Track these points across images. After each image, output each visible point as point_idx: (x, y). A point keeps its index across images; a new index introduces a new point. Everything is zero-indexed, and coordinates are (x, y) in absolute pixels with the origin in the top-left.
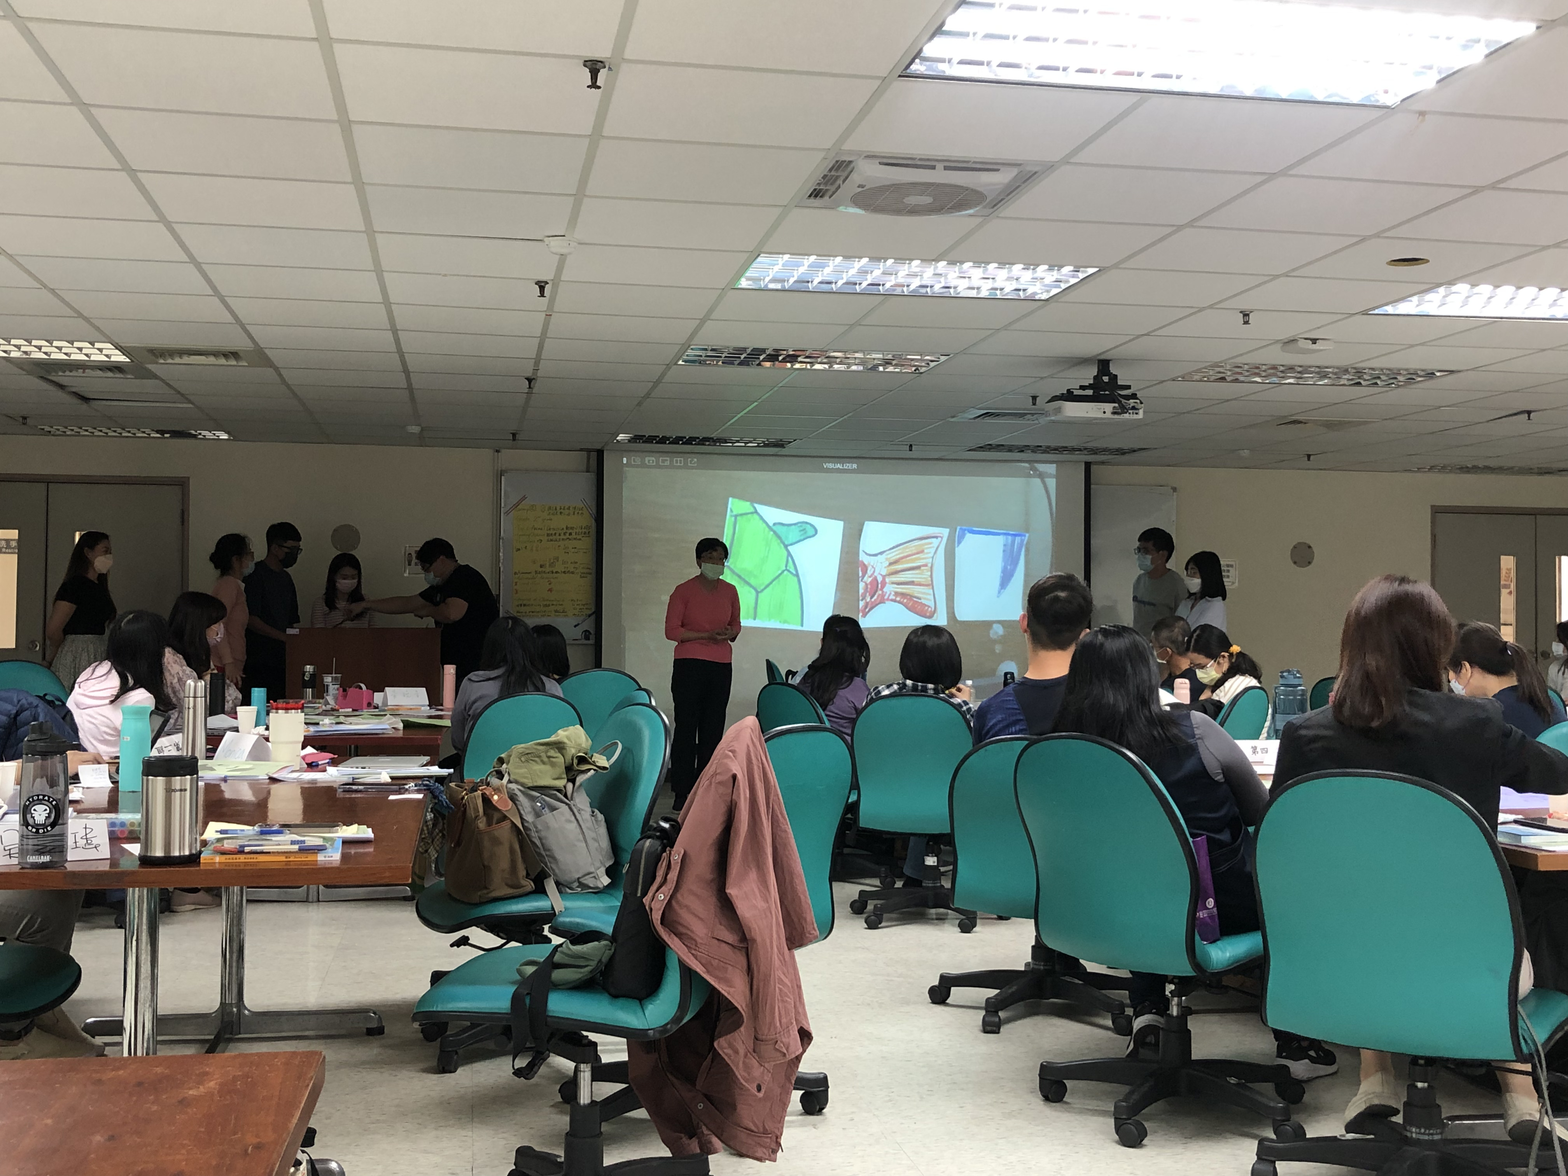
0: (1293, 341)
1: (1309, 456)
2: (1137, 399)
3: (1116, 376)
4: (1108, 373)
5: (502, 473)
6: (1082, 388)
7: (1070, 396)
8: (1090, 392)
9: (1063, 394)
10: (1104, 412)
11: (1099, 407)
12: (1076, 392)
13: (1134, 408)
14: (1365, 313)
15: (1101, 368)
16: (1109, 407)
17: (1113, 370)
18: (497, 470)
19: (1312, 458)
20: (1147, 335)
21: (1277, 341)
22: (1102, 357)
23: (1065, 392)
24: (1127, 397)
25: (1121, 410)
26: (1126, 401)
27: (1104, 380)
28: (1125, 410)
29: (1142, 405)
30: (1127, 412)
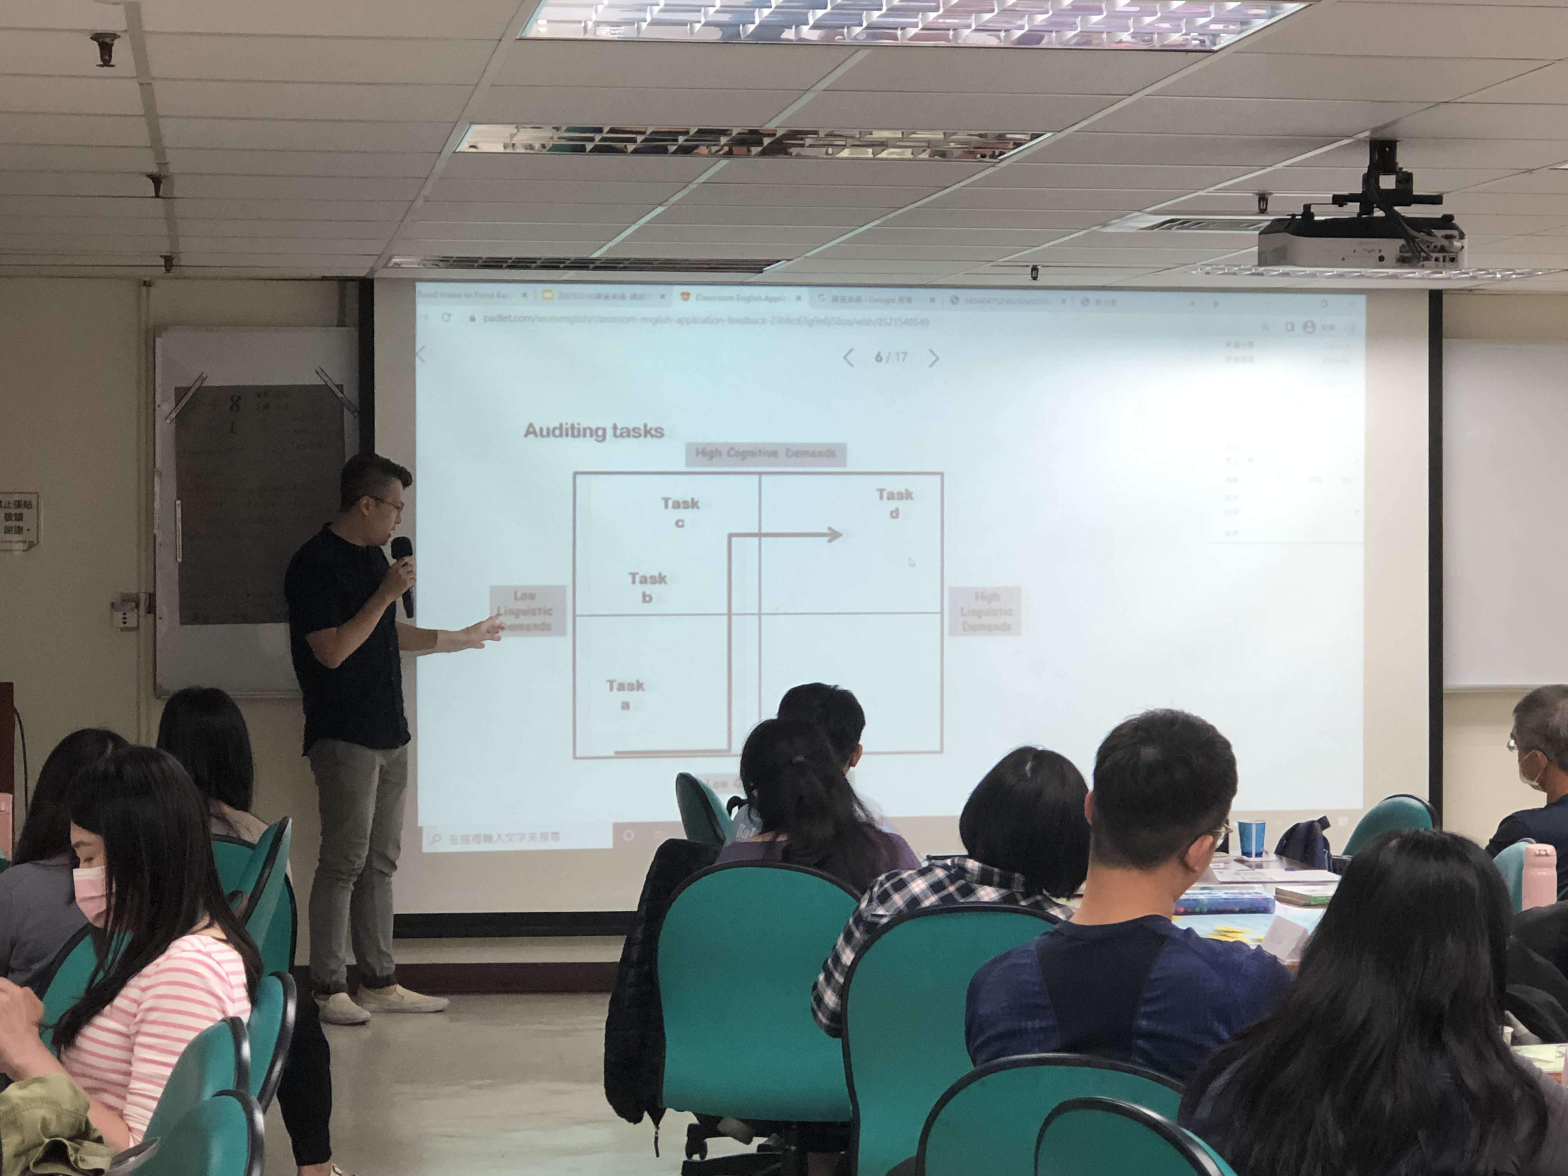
2: (1456, 228)
3: (1411, 174)
4: (1393, 168)
5: (155, 331)
6: (1339, 200)
7: (1307, 224)
9: (1294, 216)
10: (1382, 259)
11: (1369, 247)
12: (1320, 214)
13: (1443, 249)
15: (1376, 157)
16: (1390, 248)
18: (148, 326)
20: (1454, 101)
22: (1384, 134)
24: (1430, 225)
25: (1415, 252)
26: (1421, 236)
27: (1383, 185)
28: (1423, 254)
29: (1463, 242)
30: (1429, 258)
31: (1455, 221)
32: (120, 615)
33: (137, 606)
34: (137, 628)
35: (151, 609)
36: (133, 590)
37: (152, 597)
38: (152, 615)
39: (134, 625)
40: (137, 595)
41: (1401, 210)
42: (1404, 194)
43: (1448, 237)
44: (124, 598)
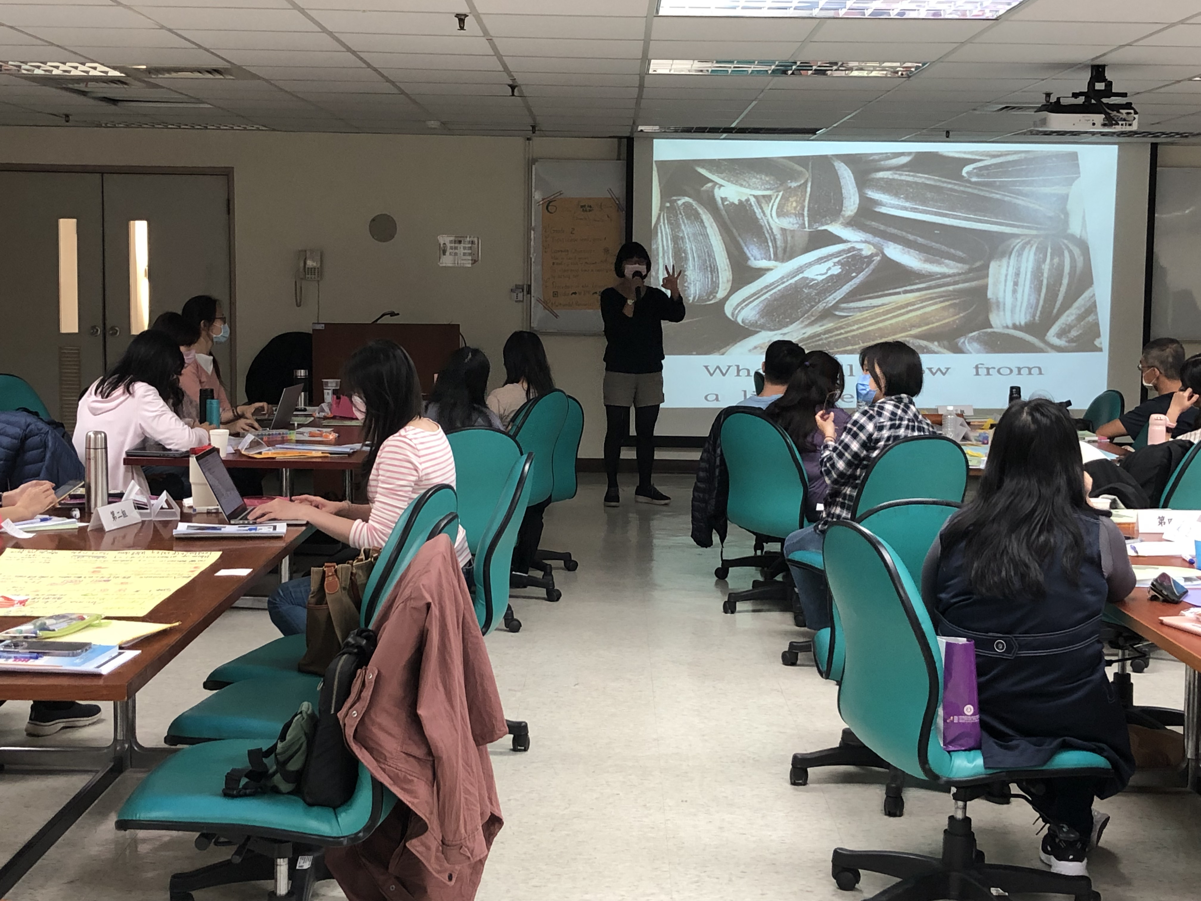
2: (1133, 109)
3: (1111, 82)
4: (1103, 79)
5: (534, 161)
6: (1075, 95)
7: (1057, 107)
8: (1081, 100)
9: (1051, 104)
10: (1094, 124)
11: (1087, 119)
12: (1063, 102)
13: (1125, 120)
15: (1094, 73)
16: (1099, 118)
17: (1108, 76)
18: (529, 159)
20: (1129, 45)
22: (1098, 62)
23: (1054, 102)
24: (1118, 107)
25: (1110, 121)
26: (1115, 113)
27: (1096, 88)
28: (1114, 122)
29: (1136, 116)
30: (1118, 124)
31: (1133, 106)
32: (515, 294)
33: (523, 291)
34: (522, 301)
35: (529, 292)
36: (521, 283)
37: (529, 286)
38: (529, 295)
39: (522, 299)
40: (523, 286)
41: (1105, 100)
42: (1108, 92)
43: (1128, 113)
44: (517, 287)
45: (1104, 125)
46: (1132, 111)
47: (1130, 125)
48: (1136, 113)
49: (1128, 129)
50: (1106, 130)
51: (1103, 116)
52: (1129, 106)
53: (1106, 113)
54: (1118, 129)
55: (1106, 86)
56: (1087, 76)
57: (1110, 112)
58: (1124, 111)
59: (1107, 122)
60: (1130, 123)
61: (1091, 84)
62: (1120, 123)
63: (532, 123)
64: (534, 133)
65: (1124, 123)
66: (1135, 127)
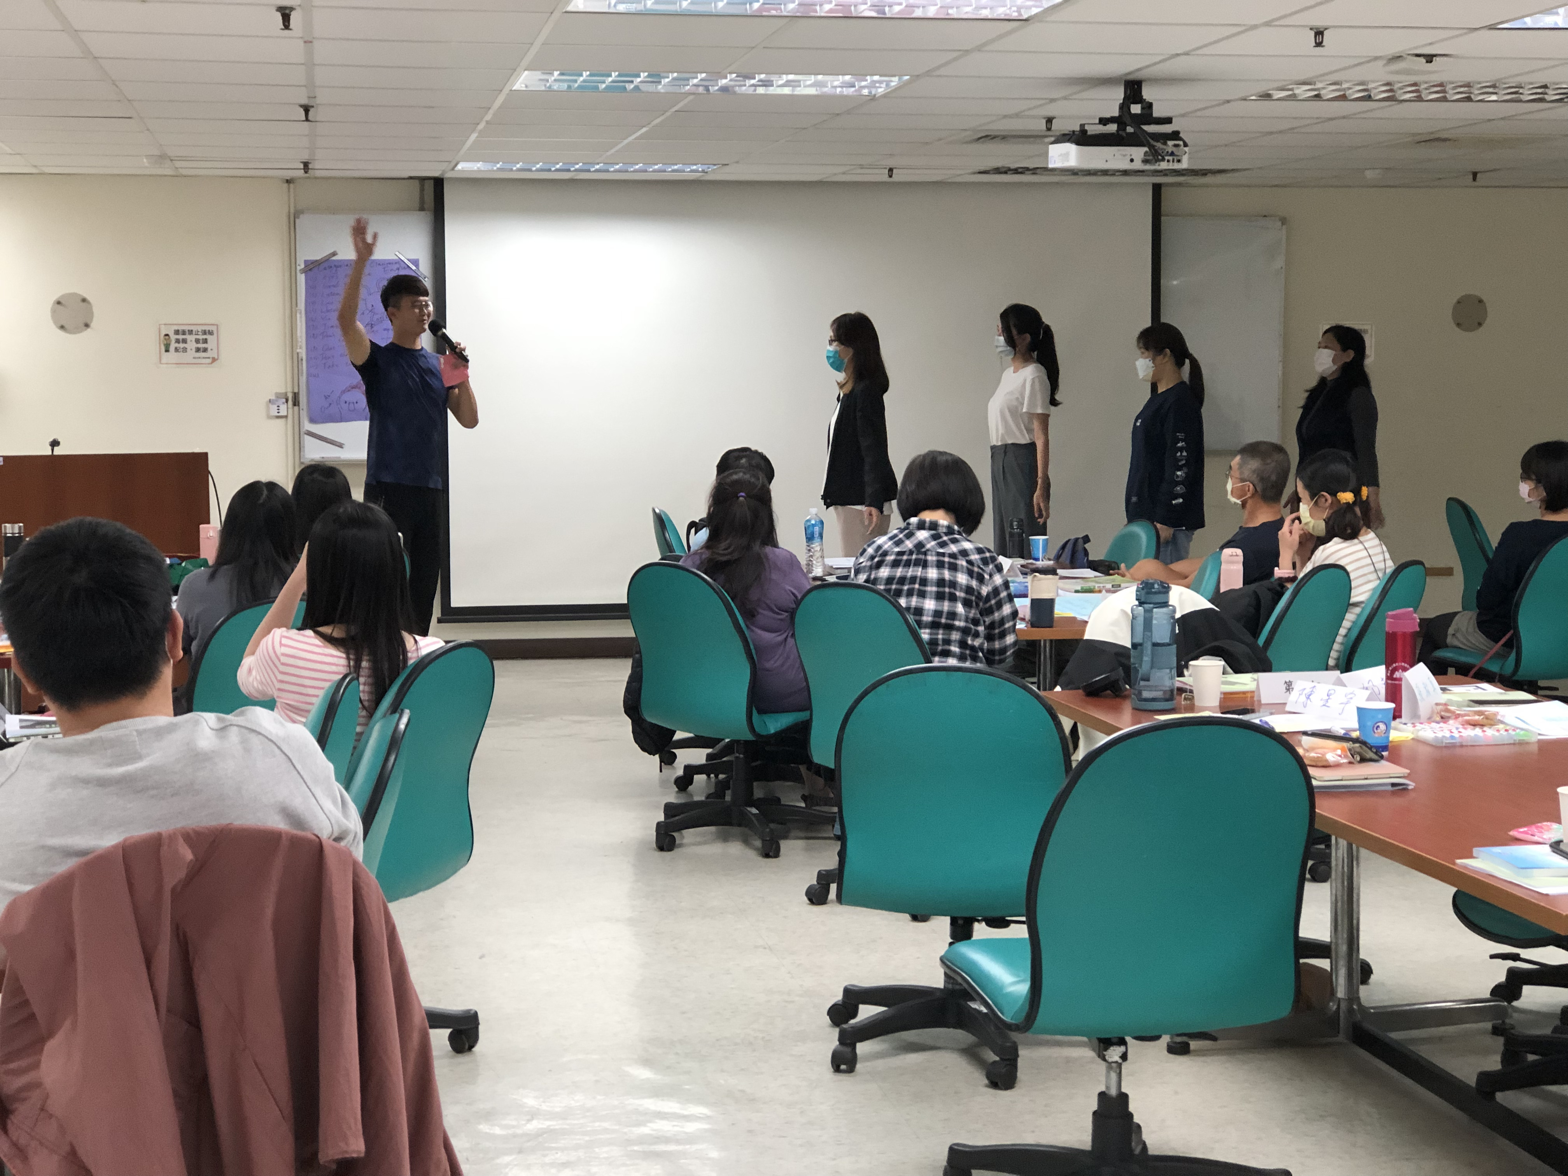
0: (1398, 58)
1: (1475, 175)
2: (1181, 139)
3: (1152, 103)
4: (1140, 99)
5: (296, 213)
6: (1103, 121)
7: (1082, 138)
8: (1113, 128)
9: (1074, 132)
10: (1132, 161)
11: (1122, 153)
12: (1091, 130)
13: (1172, 154)
14: (1492, 27)
15: (1128, 92)
16: (1138, 153)
17: (1147, 94)
18: (290, 211)
19: (1479, 175)
20: (1187, 54)
21: (1376, 58)
22: (1132, 76)
23: (1077, 128)
24: (1165, 137)
25: (1155, 156)
26: (1159, 145)
27: (1133, 111)
28: (1160, 157)
29: (1186, 149)
30: (1163, 160)
31: (1181, 135)
32: (275, 407)
33: (287, 401)
34: (287, 416)
35: (296, 403)
36: (283, 391)
37: (297, 395)
38: (296, 408)
39: (285, 414)
40: (286, 393)
41: (1145, 128)
42: (1147, 117)
43: (1176, 146)
44: (278, 396)
45: (1145, 161)
46: (1181, 143)
47: (1179, 161)
48: (1186, 145)
49: (1176, 166)
50: (1148, 167)
51: (1146, 149)
52: (1175, 135)
53: (1151, 147)
54: (1163, 165)
55: (1142, 108)
56: (1119, 94)
57: (1155, 144)
58: (1170, 143)
59: (1151, 158)
60: (1179, 158)
61: (1124, 107)
62: (1167, 158)
63: (305, 157)
64: (306, 172)
65: (1171, 158)
66: (1184, 165)
